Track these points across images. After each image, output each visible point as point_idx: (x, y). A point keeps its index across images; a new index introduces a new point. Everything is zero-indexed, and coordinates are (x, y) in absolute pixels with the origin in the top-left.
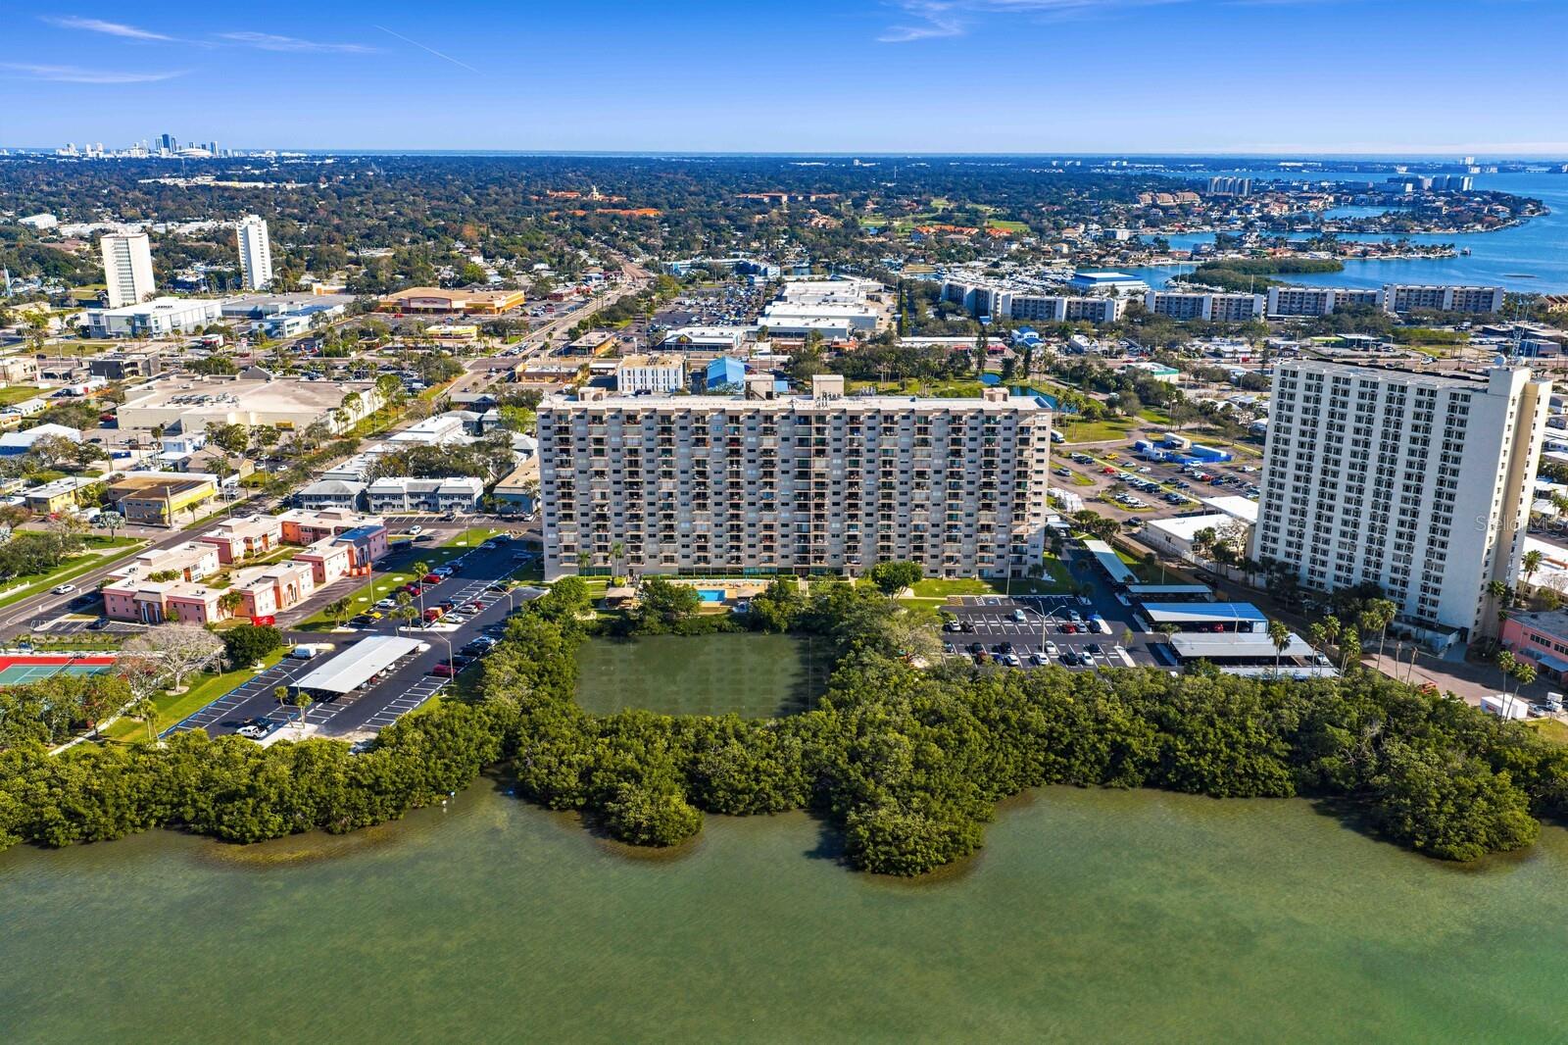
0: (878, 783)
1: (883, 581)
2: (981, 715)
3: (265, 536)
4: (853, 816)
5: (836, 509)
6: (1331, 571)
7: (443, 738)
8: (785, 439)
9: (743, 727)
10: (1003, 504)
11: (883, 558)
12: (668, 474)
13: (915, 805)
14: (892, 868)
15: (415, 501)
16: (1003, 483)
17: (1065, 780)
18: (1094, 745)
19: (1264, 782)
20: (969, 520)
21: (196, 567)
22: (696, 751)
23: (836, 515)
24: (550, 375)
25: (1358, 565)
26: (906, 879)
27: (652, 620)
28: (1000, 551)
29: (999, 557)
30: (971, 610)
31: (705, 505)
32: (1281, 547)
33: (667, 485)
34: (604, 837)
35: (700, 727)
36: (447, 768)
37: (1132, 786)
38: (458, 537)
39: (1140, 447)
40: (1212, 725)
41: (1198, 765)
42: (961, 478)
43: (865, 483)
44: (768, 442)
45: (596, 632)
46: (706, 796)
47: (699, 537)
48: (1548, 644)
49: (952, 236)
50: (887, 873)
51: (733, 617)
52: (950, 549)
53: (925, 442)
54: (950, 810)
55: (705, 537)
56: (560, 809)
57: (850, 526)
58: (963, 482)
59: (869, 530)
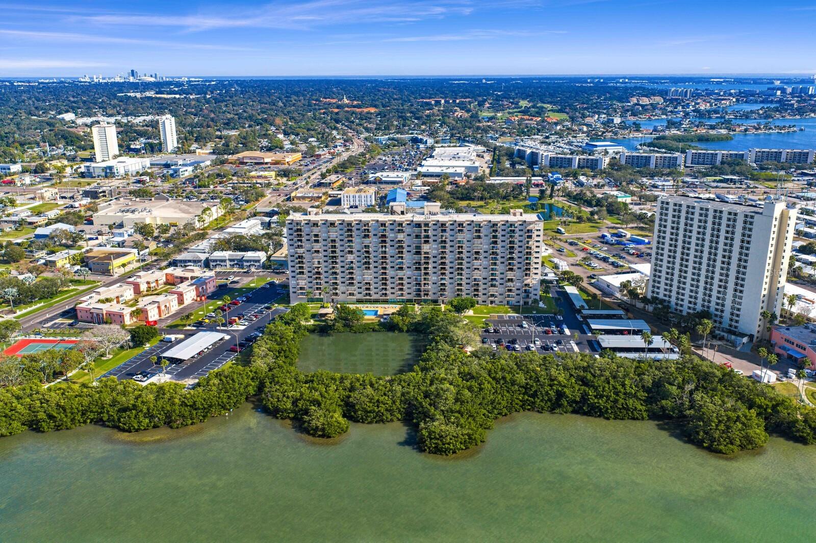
0: (436, 409)
1: (455, 307)
2: (493, 376)
3: (157, 280)
4: (422, 425)
5: (435, 270)
6: (686, 304)
7: (228, 383)
8: (408, 235)
9: (374, 380)
10: (519, 268)
11: (458, 295)
12: (351, 252)
13: (452, 420)
14: (438, 451)
15: (232, 263)
16: (519, 258)
17: (532, 409)
18: (547, 392)
19: (632, 412)
20: (502, 276)
21: (122, 296)
22: (350, 391)
23: (435, 273)
24: (308, 197)
25: (700, 301)
26: (445, 456)
27: (339, 325)
28: (518, 292)
29: (517, 295)
30: (502, 322)
31: (369, 268)
33: (350, 257)
34: (302, 432)
35: (354, 380)
36: (229, 397)
37: (566, 413)
38: (252, 282)
39: (603, 236)
40: (608, 383)
41: (598, 403)
42: (497, 255)
43: (449, 257)
44: (401, 236)
45: (312, 331)
46: (353, 414)
47: (366, 283)
48: (793, 344)
49: (527, 122)
50: (435, 453)
51: (380, 324)
52: (492, 291)
53: (479, 237)
54: (470, 423)
55: (369, 283)
56: (282, 419)
57: (442, 279)
58: (498, 257)
59: (451, 281)
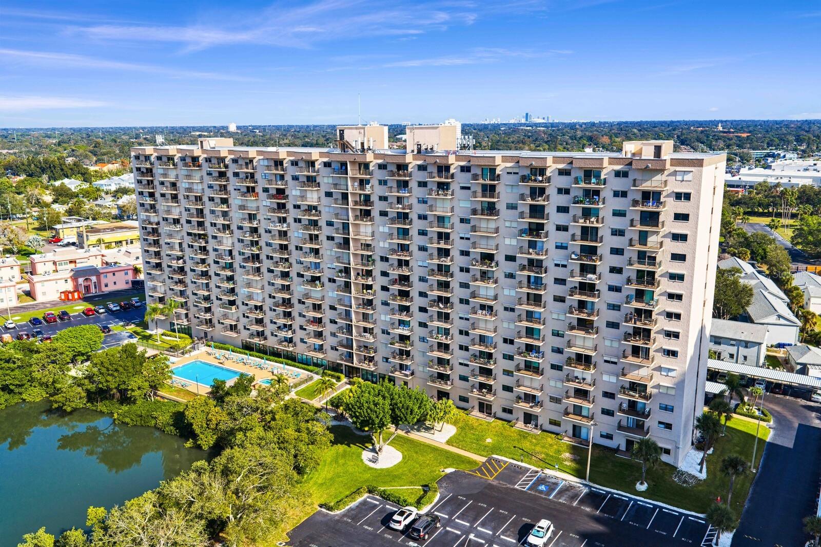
5: (385, 296)
8: (328, 194)
10: (613, 325)
12: (227, 229)
16: (612, 288)
20: (558, 342)
23: (385, 303)
28: (608, 404)
29: (605, 412)
31: (259, 270)
33: (227, 242)
42: (544, 271)
43: (419, 264)
44: (313, 197)
47: (256, 307)
52: (529, 383)
53: (491, 209)
55: (261, 308)
57: (401, 322)
58: (547, 278)
59: (423, 332)
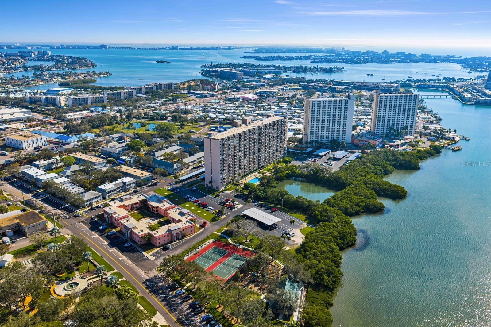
6: (325, 139)
8: (257, 135)
10: (283, 140)
15: (118, 190)
16: (283, 135)
25: (330, 137)
28: (283, 151)
32: (314, 137)
38: (160, 193)
